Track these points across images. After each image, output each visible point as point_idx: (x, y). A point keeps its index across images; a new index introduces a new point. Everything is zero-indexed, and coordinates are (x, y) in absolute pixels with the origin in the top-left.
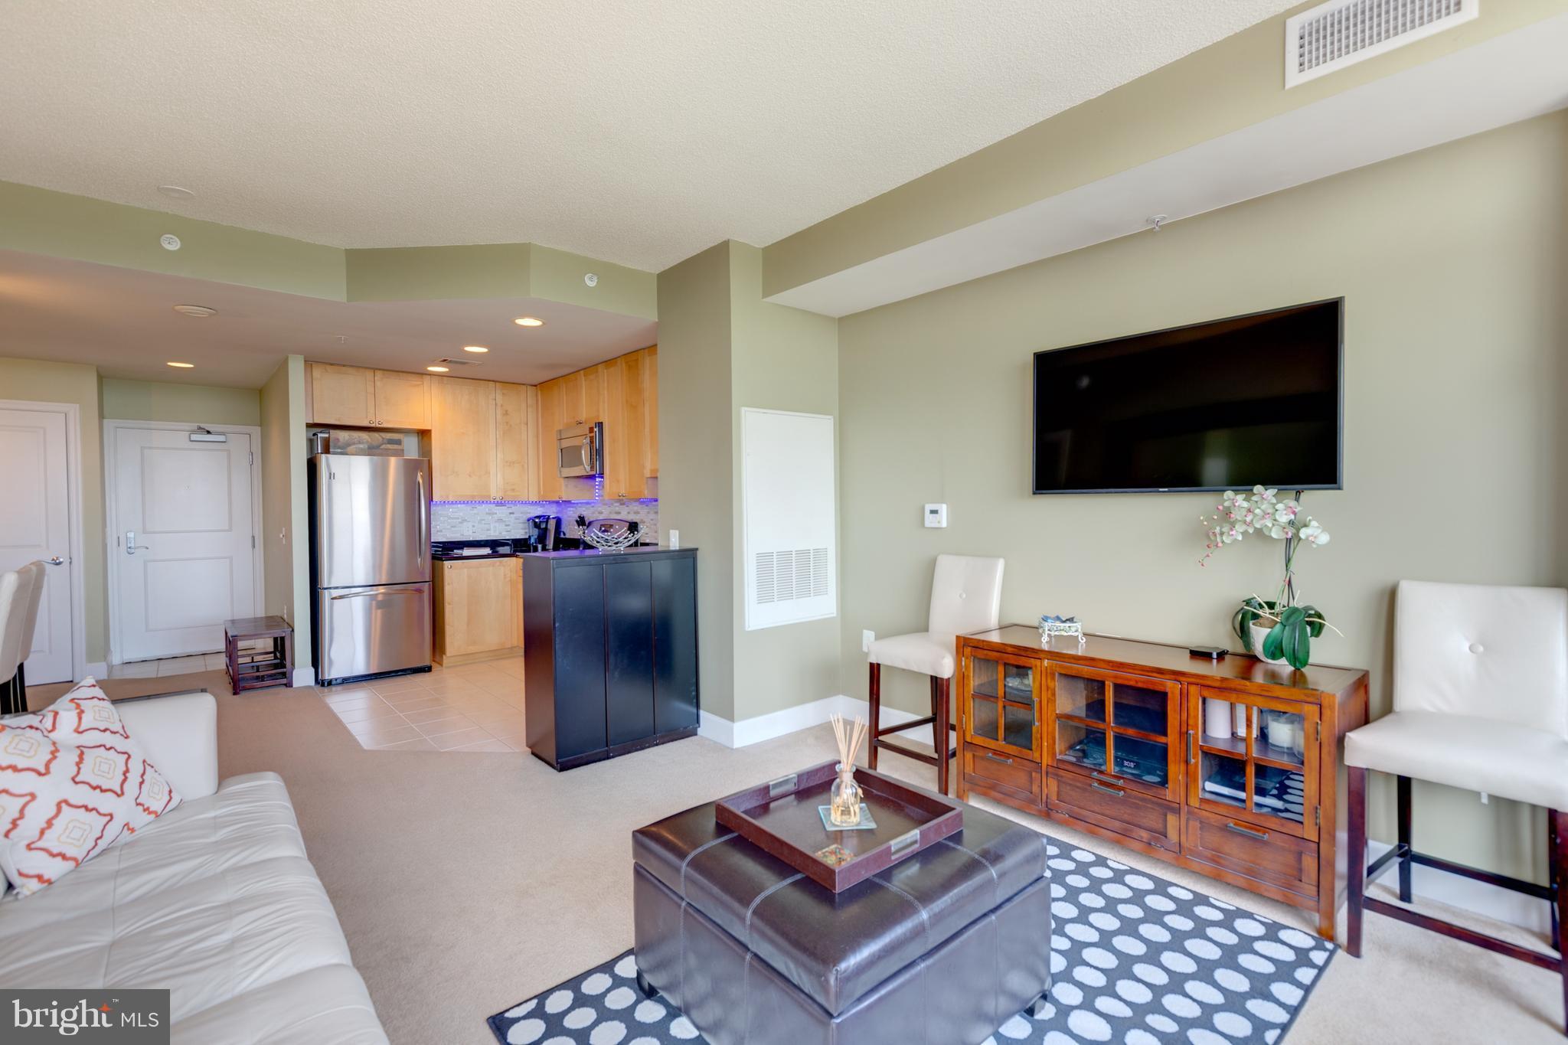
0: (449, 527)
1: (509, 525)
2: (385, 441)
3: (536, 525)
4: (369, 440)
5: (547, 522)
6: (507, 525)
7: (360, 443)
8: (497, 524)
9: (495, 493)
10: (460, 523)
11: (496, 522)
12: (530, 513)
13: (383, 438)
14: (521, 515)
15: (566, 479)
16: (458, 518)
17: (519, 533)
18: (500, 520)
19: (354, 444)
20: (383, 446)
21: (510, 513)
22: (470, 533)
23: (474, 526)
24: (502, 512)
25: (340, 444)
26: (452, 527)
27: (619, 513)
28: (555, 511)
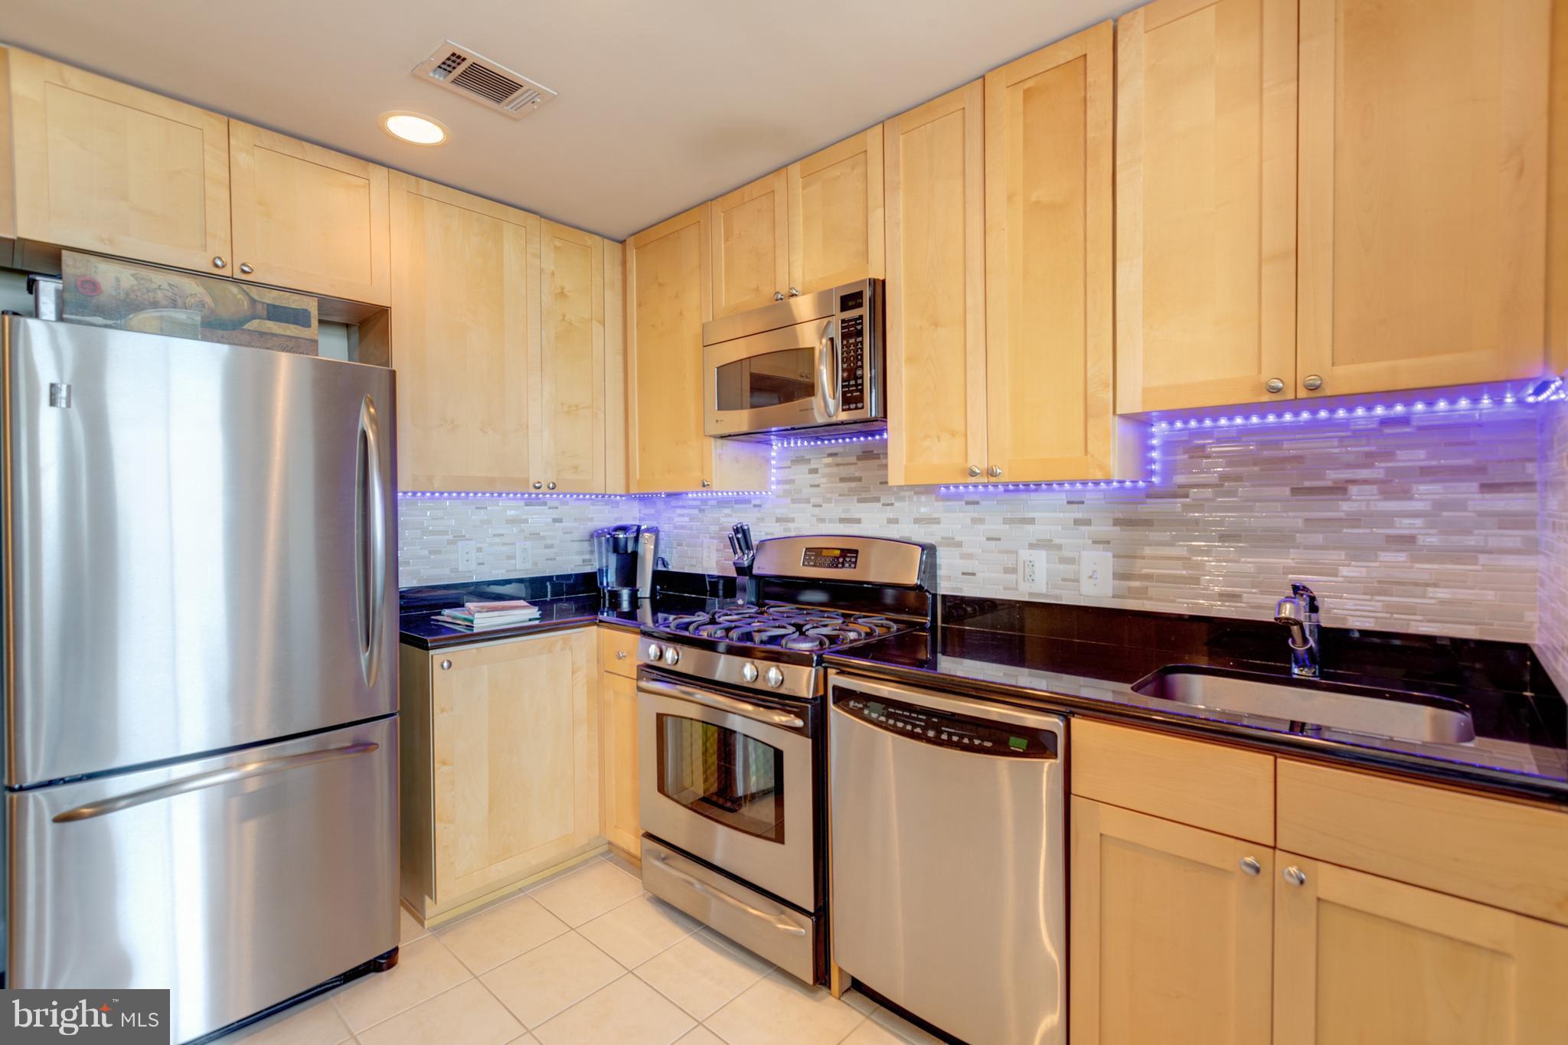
0: (425, 552)
1: (551, 546)
2: (261, 310)
3: (616, 546)
4: (208, 300)
5: (636, 540)
6: (547, 547)
7: (174, 304)
8: (528, 544)
9: (539, 473)
10: (450, 542)
11: (526, 539)
12: (591, 519)
13: (253, 301)
14: (576, 524)
15: (720, 441)
16: (445, 533)
17: (574, 560)
18: (535, 536)
19: (155, 305)
20: (254, 325)
21: (555, 521)
22: (473, 566)
23: (479, 550)
24: (539, 517)
25: (102, 299)
26: (431, 552)
27: (858, 521)
28: (638, 516)
